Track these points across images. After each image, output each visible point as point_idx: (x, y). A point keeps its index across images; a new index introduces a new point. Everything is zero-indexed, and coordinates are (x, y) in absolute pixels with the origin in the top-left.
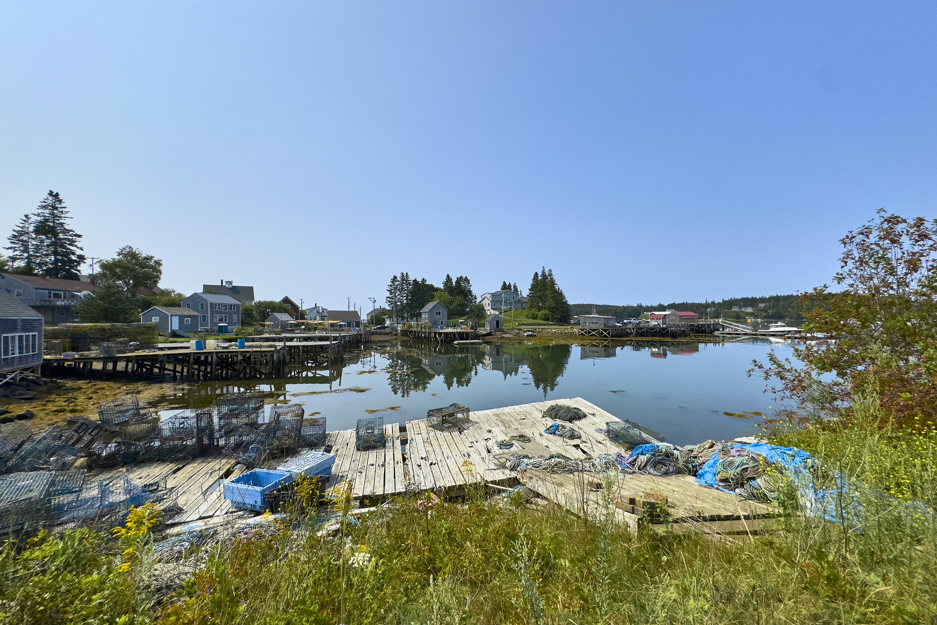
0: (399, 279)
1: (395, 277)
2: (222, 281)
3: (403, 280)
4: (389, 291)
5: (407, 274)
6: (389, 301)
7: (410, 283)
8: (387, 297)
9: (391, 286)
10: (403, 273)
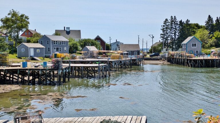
0: (169, 21)
1: (166, 20)
2: (64, 27)
3: (172, 21)
4: (162, 29)
5: (175, 17)
6: (162, 37)
7: (177, 24)
8: (161, 34)
9: (164, 26)
10: (172, 17)
